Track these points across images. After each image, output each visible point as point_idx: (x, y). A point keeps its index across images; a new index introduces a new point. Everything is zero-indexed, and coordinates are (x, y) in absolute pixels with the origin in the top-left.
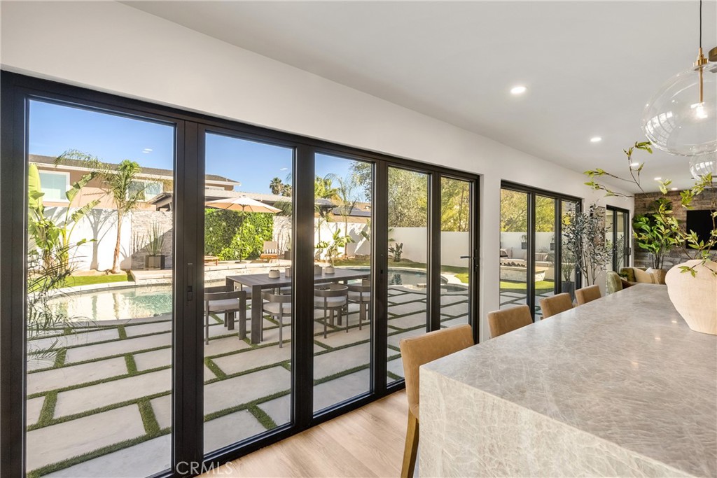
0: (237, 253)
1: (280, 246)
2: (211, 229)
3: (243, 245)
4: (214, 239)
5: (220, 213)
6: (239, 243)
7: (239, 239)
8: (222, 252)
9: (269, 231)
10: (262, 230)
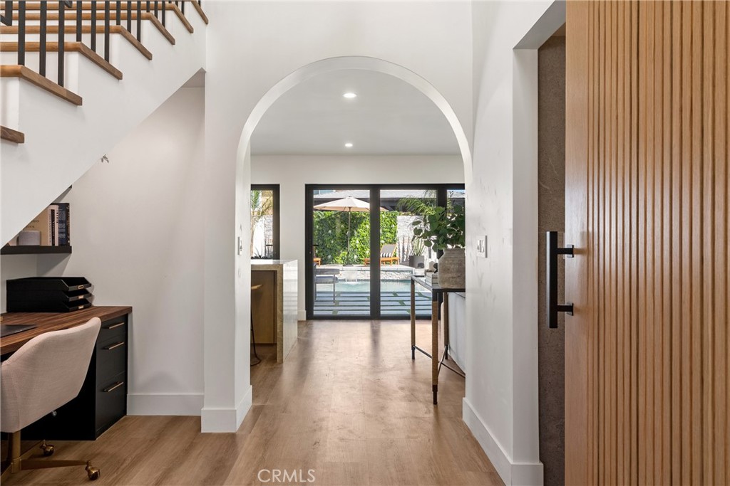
0: (355, 257)
1: (406, 250)
2: (330, 231)
3: (362, 248)
4: (332, 242)
5: (338, 216)
6: (358, 246)
7: (357, 242)
8: (341, 255)
9: (391, 233)
10: (384, 231)
